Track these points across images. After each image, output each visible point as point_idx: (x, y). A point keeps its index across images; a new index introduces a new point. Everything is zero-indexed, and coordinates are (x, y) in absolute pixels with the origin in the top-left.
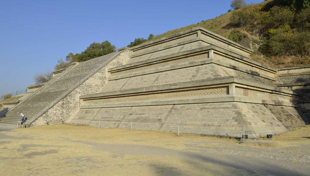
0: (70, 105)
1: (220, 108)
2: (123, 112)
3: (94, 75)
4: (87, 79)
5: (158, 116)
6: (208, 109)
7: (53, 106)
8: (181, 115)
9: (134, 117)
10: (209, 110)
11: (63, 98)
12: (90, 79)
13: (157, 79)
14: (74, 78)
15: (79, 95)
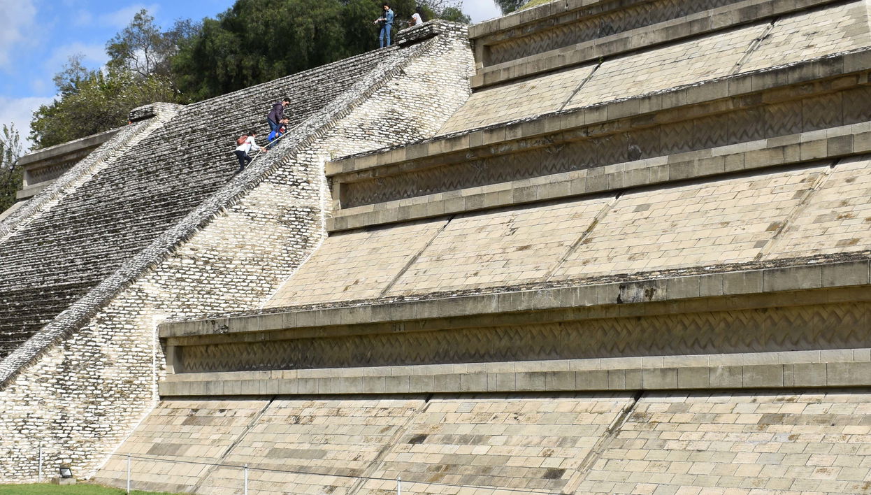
0: (107, 373)
1: (850, 420)
2: (383, 422)
3: (245, 200)
4: (202, 226)
5: (548, 455)
6: (796, 420)
7: (13, 376)
8: (658, 454)
9: (431, 452)
10: (796, 430)
11: (68, 335)
12: (219, 220)
13: (586, 238)
14: (139, 206)
15: (161, 317)
